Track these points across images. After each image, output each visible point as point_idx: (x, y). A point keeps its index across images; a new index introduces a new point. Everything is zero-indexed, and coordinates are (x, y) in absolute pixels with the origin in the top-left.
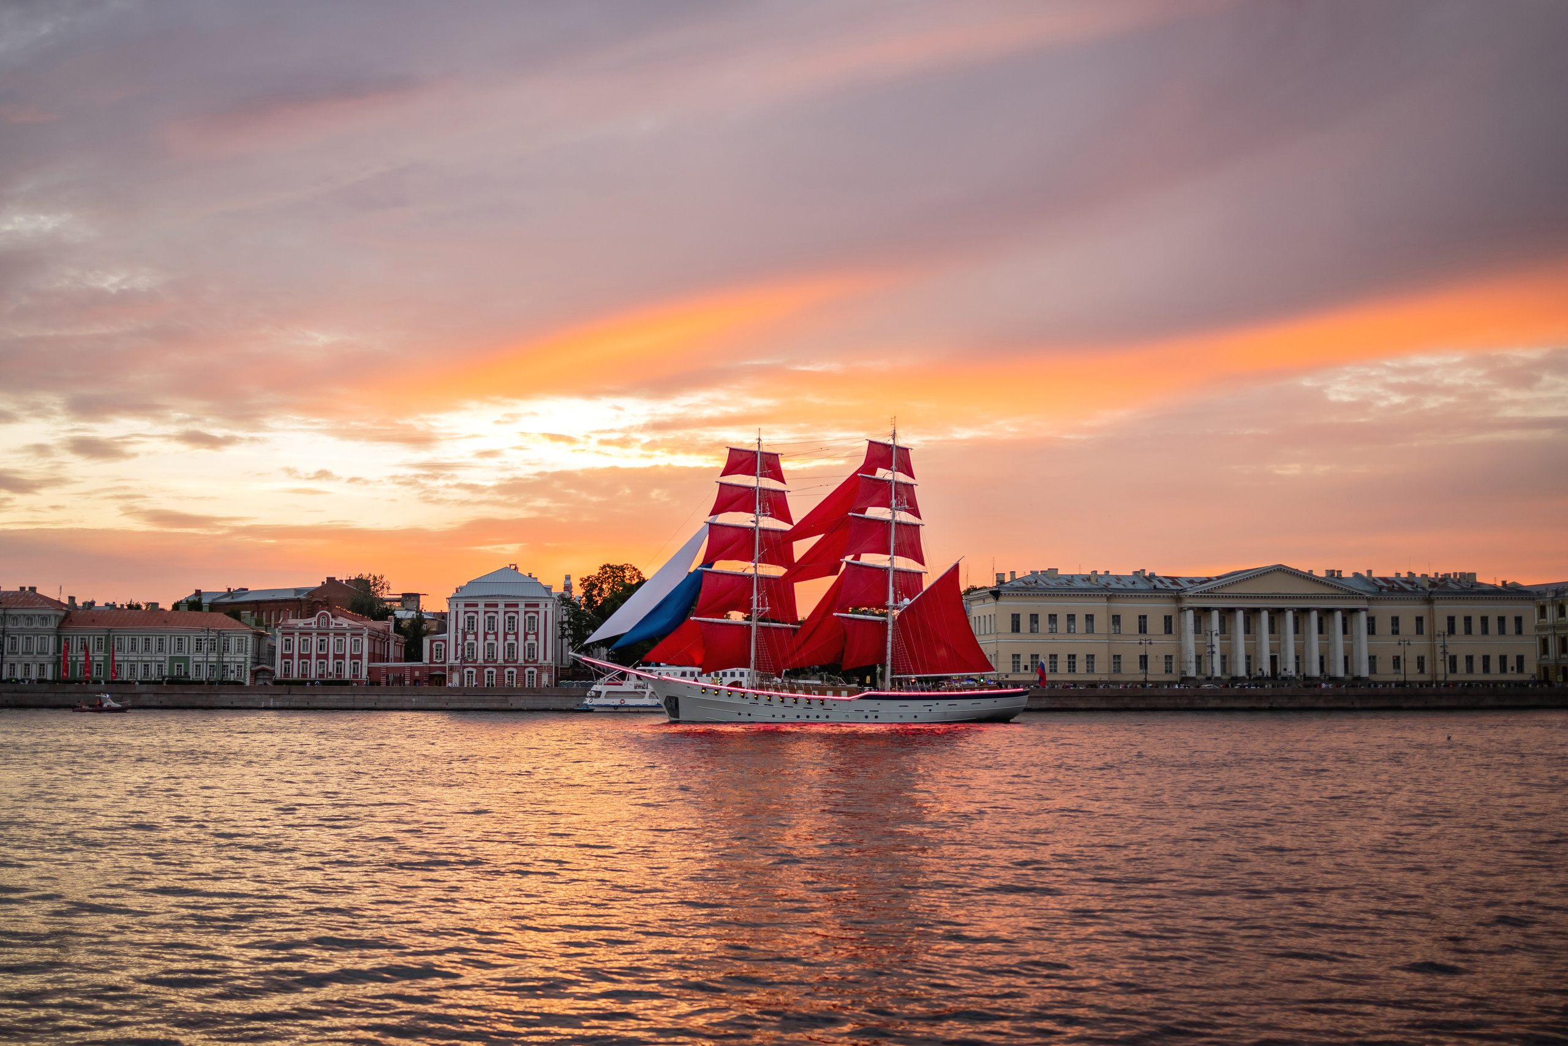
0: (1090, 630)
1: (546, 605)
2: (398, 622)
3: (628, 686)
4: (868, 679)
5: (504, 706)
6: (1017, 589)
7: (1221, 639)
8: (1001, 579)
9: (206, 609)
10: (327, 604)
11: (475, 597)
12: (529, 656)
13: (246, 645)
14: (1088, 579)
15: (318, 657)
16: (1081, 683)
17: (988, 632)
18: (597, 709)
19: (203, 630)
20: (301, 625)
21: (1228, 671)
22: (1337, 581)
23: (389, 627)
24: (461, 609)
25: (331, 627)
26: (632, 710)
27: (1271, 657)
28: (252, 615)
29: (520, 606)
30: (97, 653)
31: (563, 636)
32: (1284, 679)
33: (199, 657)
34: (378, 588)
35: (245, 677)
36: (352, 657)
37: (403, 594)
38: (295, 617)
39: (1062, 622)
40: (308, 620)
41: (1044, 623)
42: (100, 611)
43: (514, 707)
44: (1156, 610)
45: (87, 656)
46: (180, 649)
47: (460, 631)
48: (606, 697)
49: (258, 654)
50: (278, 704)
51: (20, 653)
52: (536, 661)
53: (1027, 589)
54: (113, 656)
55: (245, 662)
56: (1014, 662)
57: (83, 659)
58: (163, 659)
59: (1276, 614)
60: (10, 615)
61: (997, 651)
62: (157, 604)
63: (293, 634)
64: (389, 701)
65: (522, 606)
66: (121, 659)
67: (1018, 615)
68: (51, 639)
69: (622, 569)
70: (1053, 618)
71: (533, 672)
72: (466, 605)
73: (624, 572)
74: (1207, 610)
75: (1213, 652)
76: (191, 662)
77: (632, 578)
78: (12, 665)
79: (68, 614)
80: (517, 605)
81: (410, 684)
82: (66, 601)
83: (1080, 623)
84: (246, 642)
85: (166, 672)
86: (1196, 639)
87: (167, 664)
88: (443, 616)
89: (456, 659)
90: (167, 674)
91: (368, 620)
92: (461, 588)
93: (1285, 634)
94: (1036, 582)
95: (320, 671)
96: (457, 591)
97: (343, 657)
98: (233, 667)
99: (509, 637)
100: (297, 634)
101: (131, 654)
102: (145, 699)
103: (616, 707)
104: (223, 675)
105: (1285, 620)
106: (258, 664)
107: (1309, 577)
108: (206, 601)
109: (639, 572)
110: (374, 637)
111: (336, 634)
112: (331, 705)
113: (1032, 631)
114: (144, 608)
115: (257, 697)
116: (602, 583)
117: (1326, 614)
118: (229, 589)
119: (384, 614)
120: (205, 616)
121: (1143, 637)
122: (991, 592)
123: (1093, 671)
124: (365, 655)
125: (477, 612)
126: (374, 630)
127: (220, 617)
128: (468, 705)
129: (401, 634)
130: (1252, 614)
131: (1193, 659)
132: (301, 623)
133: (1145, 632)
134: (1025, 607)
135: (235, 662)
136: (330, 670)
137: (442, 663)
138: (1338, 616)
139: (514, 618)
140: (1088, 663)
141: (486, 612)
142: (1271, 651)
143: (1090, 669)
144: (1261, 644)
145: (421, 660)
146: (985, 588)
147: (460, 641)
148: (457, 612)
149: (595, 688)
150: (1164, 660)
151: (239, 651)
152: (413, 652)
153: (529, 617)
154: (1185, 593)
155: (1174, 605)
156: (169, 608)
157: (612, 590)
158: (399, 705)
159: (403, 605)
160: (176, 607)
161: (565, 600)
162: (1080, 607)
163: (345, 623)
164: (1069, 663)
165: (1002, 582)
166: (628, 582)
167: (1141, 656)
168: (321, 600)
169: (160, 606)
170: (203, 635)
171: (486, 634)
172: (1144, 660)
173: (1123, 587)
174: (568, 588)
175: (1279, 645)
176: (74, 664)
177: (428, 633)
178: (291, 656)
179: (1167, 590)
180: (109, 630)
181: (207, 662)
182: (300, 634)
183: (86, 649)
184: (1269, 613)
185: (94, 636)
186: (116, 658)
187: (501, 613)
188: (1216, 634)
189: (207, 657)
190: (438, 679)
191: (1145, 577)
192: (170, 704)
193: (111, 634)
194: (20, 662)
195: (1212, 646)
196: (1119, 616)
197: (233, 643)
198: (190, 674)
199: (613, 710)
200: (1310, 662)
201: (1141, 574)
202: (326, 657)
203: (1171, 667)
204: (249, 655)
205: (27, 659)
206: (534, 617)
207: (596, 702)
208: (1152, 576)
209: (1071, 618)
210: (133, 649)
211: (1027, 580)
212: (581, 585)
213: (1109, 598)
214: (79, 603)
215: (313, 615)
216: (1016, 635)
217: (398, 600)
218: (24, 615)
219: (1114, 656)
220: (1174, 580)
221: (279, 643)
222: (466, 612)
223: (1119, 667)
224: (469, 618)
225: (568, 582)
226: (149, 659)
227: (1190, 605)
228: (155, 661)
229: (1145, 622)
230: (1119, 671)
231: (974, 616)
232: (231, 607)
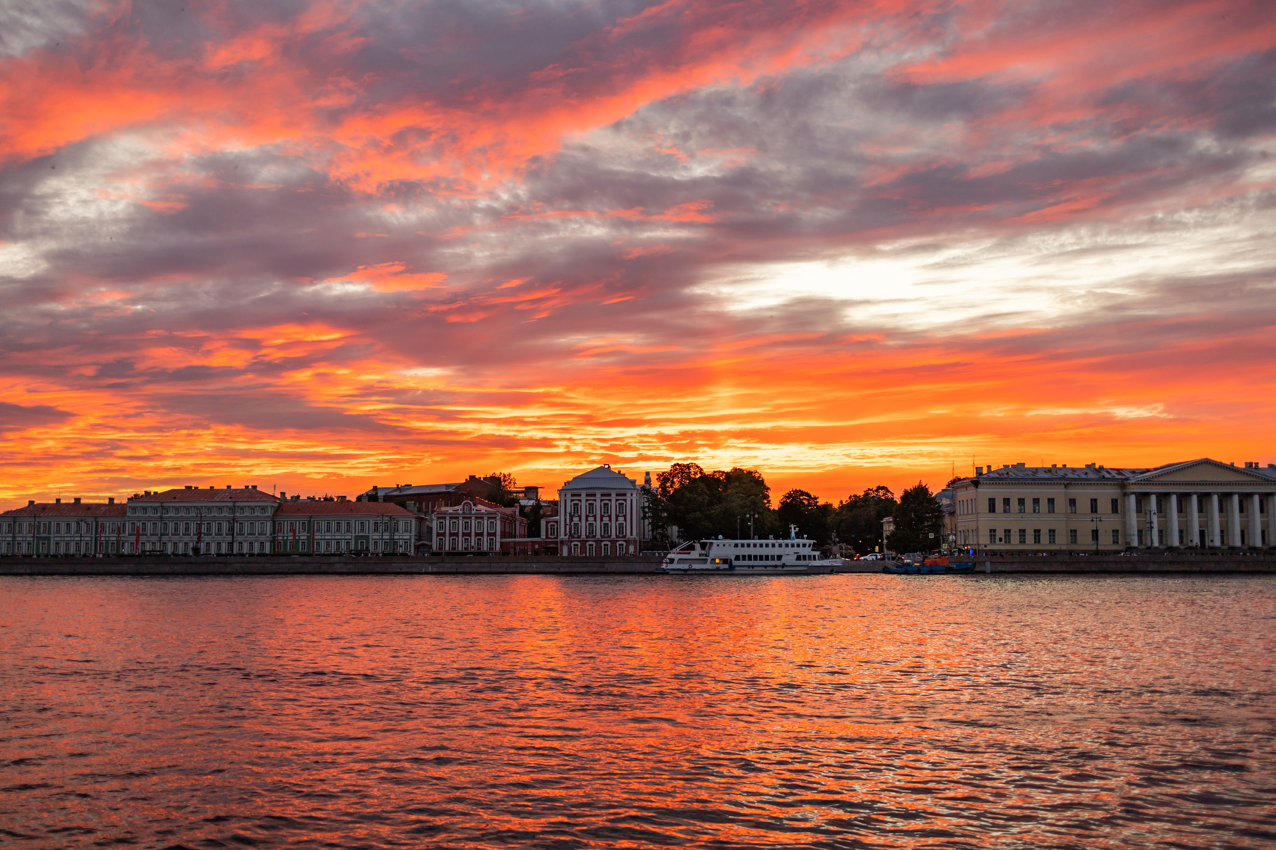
0: (1052, 510)
1: (632, 495)
2: (522, 508)
3: (695, 555)
4: (877, 548)
5: (601, 570)
6: (993, 479)
7: (1158, 517)
8: (980, 471)
9: (381, 500)
10: (470, 495)
11: (579, 489)
12: (620, 533)
13: (411, 526)
14: (1049, 470)
15: (464, 534)
16: (1045, 551)
17: (970, 512)
18: (671, 572)
19: (378, 516)
20: (451, 511)
21: (1164, 542)
22: (1255, 471)
23: (515, 512)
24: (569, 498)
25: (473, 512)
26: (697, 572)
27: (1200, 531)
28: (415, 504)
29: (612, 496)
30: (301, 534)
31: (644, 518)
32: (1211, 548)
33: (376, 536)
34: (506, 483)
35: (410, 550)
36: (489, 534)
37: (526, 488)
38: (446, 505)
39: (1029, 505)
40: (456, 508)
41: (1014, 505)
42: (304, 503)
43: (609, 571)
44: (1105, 494)
45: (294, 536)
46: (362, 530)
47: (568, 515)
48: (678, 563)
49: (420, 532)
50: (435, 570)
51: (246, 535)
52: (625, 537)
53: (1001, 479)
54: (314, 536)
55: (410, 539)
56: (991, 535)
57: (292, 538)
58: (350, 537)
59: (1204, 497)
60: (238, 507)
61: (978, 527)
62: (345, 497)
63: (445, 518)
64: (516, 567)
65: (614, 496)
66: (320, 537)
67: (994, 499)
68: (269, 524)
69: (688, 467)
70: (1021, 501)
71: (623, 545)
72: (572, 495)
73: (689, 469)
74: (1147, 495)
75: (1152, 528)
76: (371, 539)
77: (695, 473)
78: (241, 543)
79: (280, 505)
80: (610, 495)
81: (532, 554)
82: (279, 496)
83: (1044, 505)
84: (411, 524)
85: (352, 547)
86: (1138, 517)
87: (353, 541)
88: (555, 503)
89: (566, 535)
90: (353, 548)
91: (500, 507)
92: (568, 482)
93: (1212, 513)
94: (1008, 473)
95: (465, 545)
96: (565, 485)
97: (482, 534)
98: (401, 542)
99: (604, 518)
100: (448, 518)
101: (327, 534)
102: (338, 567)
103: (685, 570)
104: (394, 549)
105: (1211, 502)
106: (420, 540)
107: (1231, 468)
108: (381, 494)
109: (701, 469)
110: (504, 520)
111: (476, 518)
112: (473, 570)
113: (1005, 511)
114: (336, 500)
115: (419, 565)
116: (673, 477)
117: (1245, 497)
118: (398, 485)
119: (512, 502)
120: (381, 505)
121: (1094, 515)
122: (972, 482)
123: (1054, 542)
124: (498, 533)
125: (580, 500)
126: (504, 514)
127: (392, 505)
128: (575, 570)
129: (524, 517)
130: (1183, 498)
131: (1136, 533)
132: (450, 510)
133: (1096, 512)
134: (999, 493)
135: (402, 539)
136: (473, 544)
137: (555, 538)
138: (1256, 498)
139: (608, 504)
140: (1050, 536)
141: (587, 500)
142: (1200, 526)
143: (1052, 541)
144: (1192, 520)
145: (539, 536)
146: (968, 478)
147: (568, 522)
148: (565, 501)
149: (669, 556)
150: (1111, 534)
151: (406, 531)
152: (534, 530)
153: (619, 504)
154: (1129, 481)
155: (1119, 491)
156: (354, 500)
157: (681, 483)
158: (523, 570)
159: (526, 496)
160: (359, 498)
161: (646, 490)
162: (1044, 493)
163: (483, 509)
164: (1035, 536)
165: (981, 474)
166: (693, 476)
167: (1093, 531)
168: (465, 492)
169: (347, 499)
170: (379, 520)
171: (587, 517)
172: (1095, 534)
173: (1077, 477)
174: (648, 481)
175: (1207, 522)
176: (285, 542)
177: (544, 516)
178: (444, 535)
179: (1113, 479)
180: (311, 517)
181: (382, 539)
182: (450, 518)
183: (294, 531)
184: (1198, 497)
185: (299, 521)
186: (316, 537)
187: (598, 501)
188: (1154, 513)
189: (382, 536)
190: (551, 550)
191: (1095, 469)
192: (356, 570)
193: (312, 520)
194: (246, 541)
195: (1151, 522)
196: (1074, 500)
197: (401, 525)
198: (370, 549)
199: (683, 572)
200: (1233, 535)
201: (1092, 467)
202: (469, 535)
203: (1118, 539)
204: (413, 534)
205: (251, 538)
206: (623, 504)
207: (670, 566)
208: (1101, 468)
209: (1036, 501)
210: (328, 530)
211: (1000, 472)
212: (657, 479)
213: (1066, 486)
214: (288, 497)
215: (459, 504)
216: (992, 515)
217: (522, 492)
218: (249, 506)
219: (1071, 531)
220: (1119, 471)
221: (434, 525)
222: (572, 501)
223: (1076, 539)
224: (574, 504)
225: (648, 477)
226: (340, 537)
227: (1132, 491)
228: (345, 539)
229: (1096, 504)
230: (1075, 542)
231: (958, 500)
232: (399, 498)
